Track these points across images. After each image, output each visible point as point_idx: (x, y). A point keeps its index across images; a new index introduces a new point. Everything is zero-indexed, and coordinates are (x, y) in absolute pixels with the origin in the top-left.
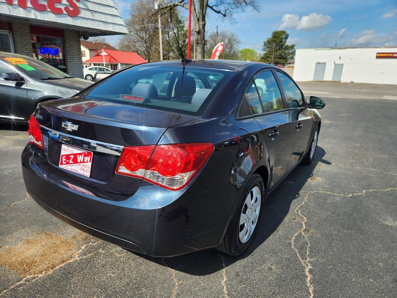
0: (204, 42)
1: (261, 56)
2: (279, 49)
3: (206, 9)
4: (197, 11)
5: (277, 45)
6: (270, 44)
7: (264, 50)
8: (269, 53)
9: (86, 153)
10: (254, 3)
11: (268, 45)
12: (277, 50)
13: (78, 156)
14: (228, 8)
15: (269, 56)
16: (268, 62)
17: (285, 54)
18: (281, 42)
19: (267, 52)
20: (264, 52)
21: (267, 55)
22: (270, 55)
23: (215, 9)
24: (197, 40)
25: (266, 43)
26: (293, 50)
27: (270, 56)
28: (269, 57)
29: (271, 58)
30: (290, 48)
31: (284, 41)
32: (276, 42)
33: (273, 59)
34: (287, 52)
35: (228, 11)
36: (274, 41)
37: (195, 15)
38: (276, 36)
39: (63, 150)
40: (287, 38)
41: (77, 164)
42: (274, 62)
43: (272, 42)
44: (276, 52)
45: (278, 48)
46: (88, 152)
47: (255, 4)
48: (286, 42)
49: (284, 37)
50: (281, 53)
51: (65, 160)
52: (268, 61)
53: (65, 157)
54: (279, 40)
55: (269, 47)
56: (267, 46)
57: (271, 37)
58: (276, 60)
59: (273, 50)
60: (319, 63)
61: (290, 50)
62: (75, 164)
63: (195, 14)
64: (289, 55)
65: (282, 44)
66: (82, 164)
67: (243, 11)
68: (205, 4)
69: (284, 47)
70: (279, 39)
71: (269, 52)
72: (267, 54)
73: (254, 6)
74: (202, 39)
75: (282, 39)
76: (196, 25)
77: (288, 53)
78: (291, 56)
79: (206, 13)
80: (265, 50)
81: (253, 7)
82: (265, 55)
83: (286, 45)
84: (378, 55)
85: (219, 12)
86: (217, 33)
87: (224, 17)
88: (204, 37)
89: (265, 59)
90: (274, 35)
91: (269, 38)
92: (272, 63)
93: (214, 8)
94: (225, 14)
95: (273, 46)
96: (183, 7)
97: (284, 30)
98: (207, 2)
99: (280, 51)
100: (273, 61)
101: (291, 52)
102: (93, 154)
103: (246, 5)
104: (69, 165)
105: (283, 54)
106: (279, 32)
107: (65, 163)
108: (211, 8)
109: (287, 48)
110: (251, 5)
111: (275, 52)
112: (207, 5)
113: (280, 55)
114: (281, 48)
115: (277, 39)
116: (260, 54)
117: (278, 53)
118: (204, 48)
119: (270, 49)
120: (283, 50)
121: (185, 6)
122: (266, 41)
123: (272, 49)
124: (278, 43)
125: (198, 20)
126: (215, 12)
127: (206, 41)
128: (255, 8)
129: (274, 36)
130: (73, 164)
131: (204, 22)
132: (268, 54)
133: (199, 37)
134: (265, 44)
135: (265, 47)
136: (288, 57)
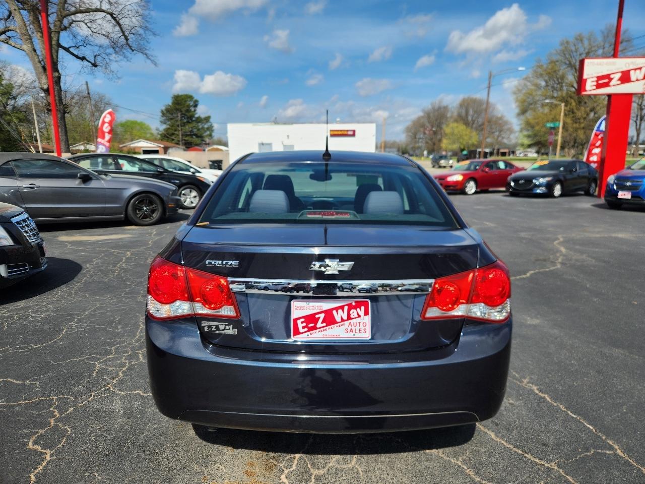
0: (61, 107)
1: (160, 133)
2: (188, 122)
3: (57, 52)
4: (38, 52)
5: (183, 115)
6: (172, 114)
7: (163, 122)
8: (173, 128)
9: (354, 304)
10: (146, 49)
11: (168, 114)
12: (184, 123)
13: (334, 312)
14: (99, 52)
15: (173, 132)
16: (173, 142)
17: (199, 130)
18: (188, 111)
19: (168, 127)
20: (164, 126)
21: (171, 132)
22: (176, 130)
23: (76, 53)
24: (48, 104)
25: (165, 112)
26: (209, 124)
27: (176, 133)
28: (173, 134)
29: (178, 135)
30: (205, 121)
31: (193, 109)
32: (181, 111)
33: (180, 136)
34: (200, 127)
35: (99, 59)
36: (177, 110)
37: (37, 60)
38: (179, 102)
39: (296, 309)
40: (196, 106)
41: (335, 325)
42: (184, 142)
43: (175, 111)
44: (184, 126)
45: (185, 121)
46: (356, 302)
47: (147, 52)
48: (196, 112)
49: (192, 103)
50: (192, 128)
51: (304, 324)
52: (173, 140)
53: (303, 320)
54: (185, 109)
55: (171, 119)
56: (166, 117)
57: (170, 104)
58: (186, 139)
59: (179, 123)
60: (263, 144)
61: (205, 124)
62: (330, 327)
63: (36, 57)
64: (205, 132)
65: (191, 114)
66: (347, 323)
67: (128, 60)
68: (54, 43)
69: (194, 119)
70: (184, 107)
71: (173, 126)
72: (169, 129)
73: (146, 54)
74: (57, 102)
75: (189, 106)
76: (42, 78)
77: (203, 128)
78: (208, 133)
79: (57, 57)
80: (165, 123)
81: (145, 56)
82: (167, 131)
83: (197, 116)
84: (332, 133)
85: (83, 59)
86: (89, 93)
87: (94, 68)
88: (60, 100)
89: (168, 137)
90: (176, 100)
91: (169, 105)
92: (181, 143)
93: (72, 50)
94: (95, 62)
95: (177, 117)
96: (7, 43)
97: (190, 94)
98: (58, 40)
99: (191, 125)
100: (182, 140)
101: (206, 126)
102: (370, 302)
103: (131, 51)
104: (317, 331)
105: (196, 130)
106: (182, 96)
107: (306, 329)
108: (67, 50)
109: (199, 120)
110: (142, 53)
111: (181, 126)
112: (59, 46)
113: (191, 131)
114: (190, 121)
115: (182, 106)
116: (157, 129)
117: (188, 128)
118: (63, 118)
119: (172, 121)
120: (194, 124)
121: (10, 42)
122: (164, 108)
123: (177, 121)
124: (184, 112)
125: (44, 68)
126: (75, 58)
127: (66, 106)
128: (148, 58)
129: (176, 102)
130: (327, 328)
131: (57, 74)
132: (171, 130)
133: (50, 98)
134: (163, 114)
135: (164, 118)
136: (205, 134)
